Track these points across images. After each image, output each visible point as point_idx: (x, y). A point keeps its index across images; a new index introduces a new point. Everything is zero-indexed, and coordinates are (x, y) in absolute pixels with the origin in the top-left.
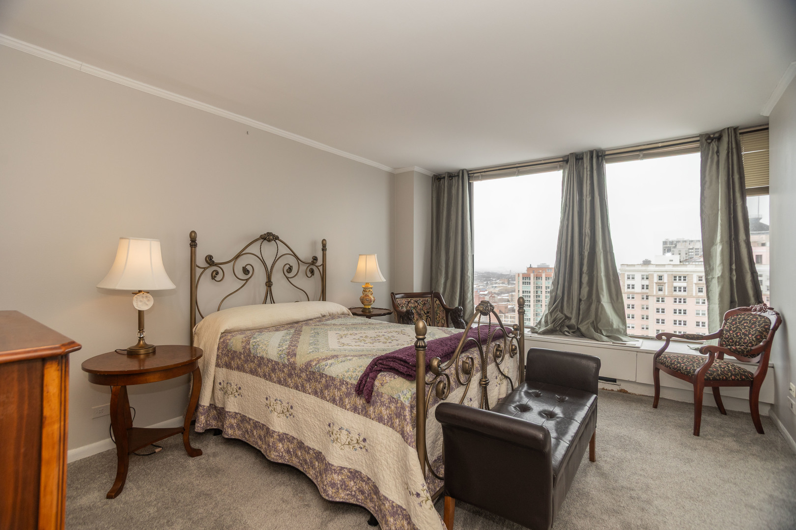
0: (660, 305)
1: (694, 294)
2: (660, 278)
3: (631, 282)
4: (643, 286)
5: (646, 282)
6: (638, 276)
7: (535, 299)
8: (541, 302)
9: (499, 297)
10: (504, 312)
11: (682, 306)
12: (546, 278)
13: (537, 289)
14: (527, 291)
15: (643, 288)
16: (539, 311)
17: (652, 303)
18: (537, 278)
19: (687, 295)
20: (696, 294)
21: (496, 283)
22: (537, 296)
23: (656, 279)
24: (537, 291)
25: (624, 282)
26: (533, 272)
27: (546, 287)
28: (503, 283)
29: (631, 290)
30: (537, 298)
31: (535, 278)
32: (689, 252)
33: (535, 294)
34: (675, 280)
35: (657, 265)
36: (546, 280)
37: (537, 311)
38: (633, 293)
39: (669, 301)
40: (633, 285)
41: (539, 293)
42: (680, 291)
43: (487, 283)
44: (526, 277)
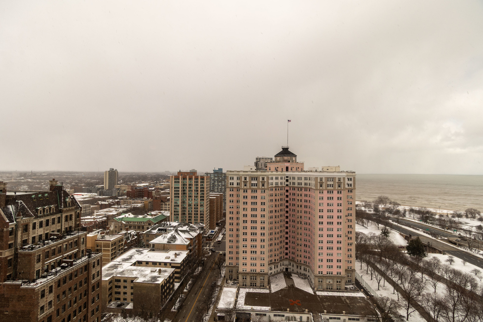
0: (245, 194)
1: (260, 188)
2: (245, 179)
3: (231, 181)
4: (238, 183)
5: (239, 181)
6: (235, 178)
7: (182, 192)
8: (186, 194)
9: (162, 192)
10: (164, 201)
11: (255, 194)
12: (189, 179)
13: (183, 186)
14: (177, 187)
15: (238, 185)
16: (185, 200)
17: (241, 193)
18: (183, 179)
19: (258, 188)
20: (261, 187)
21: (163, 182)
22: (183, 190)
23: (243, 180)
24: (183, 187)
25: (228, 181)
26: (181, 175)
27: (189, 184)
28: (167, 182)
29: (232, 186)
30: (183, 191)
31: (182, 179)
32: (266, 164)
33: (182, 189)
34: (252, 180)
35: (244, 171)
36: (189, 180)
37: (183, 200)
38: (233, 188)
39: (249, 191)
40: (233, 183)
41: (185, 188)
42: (254, 186)
43: (157, 182)
44: (177, 178)
